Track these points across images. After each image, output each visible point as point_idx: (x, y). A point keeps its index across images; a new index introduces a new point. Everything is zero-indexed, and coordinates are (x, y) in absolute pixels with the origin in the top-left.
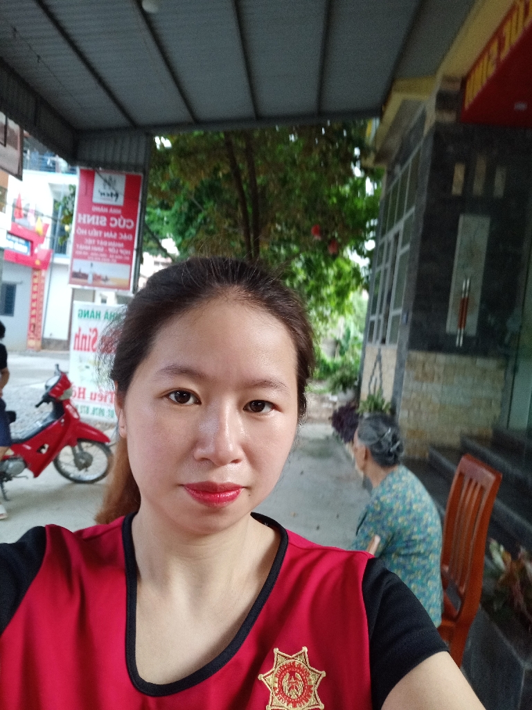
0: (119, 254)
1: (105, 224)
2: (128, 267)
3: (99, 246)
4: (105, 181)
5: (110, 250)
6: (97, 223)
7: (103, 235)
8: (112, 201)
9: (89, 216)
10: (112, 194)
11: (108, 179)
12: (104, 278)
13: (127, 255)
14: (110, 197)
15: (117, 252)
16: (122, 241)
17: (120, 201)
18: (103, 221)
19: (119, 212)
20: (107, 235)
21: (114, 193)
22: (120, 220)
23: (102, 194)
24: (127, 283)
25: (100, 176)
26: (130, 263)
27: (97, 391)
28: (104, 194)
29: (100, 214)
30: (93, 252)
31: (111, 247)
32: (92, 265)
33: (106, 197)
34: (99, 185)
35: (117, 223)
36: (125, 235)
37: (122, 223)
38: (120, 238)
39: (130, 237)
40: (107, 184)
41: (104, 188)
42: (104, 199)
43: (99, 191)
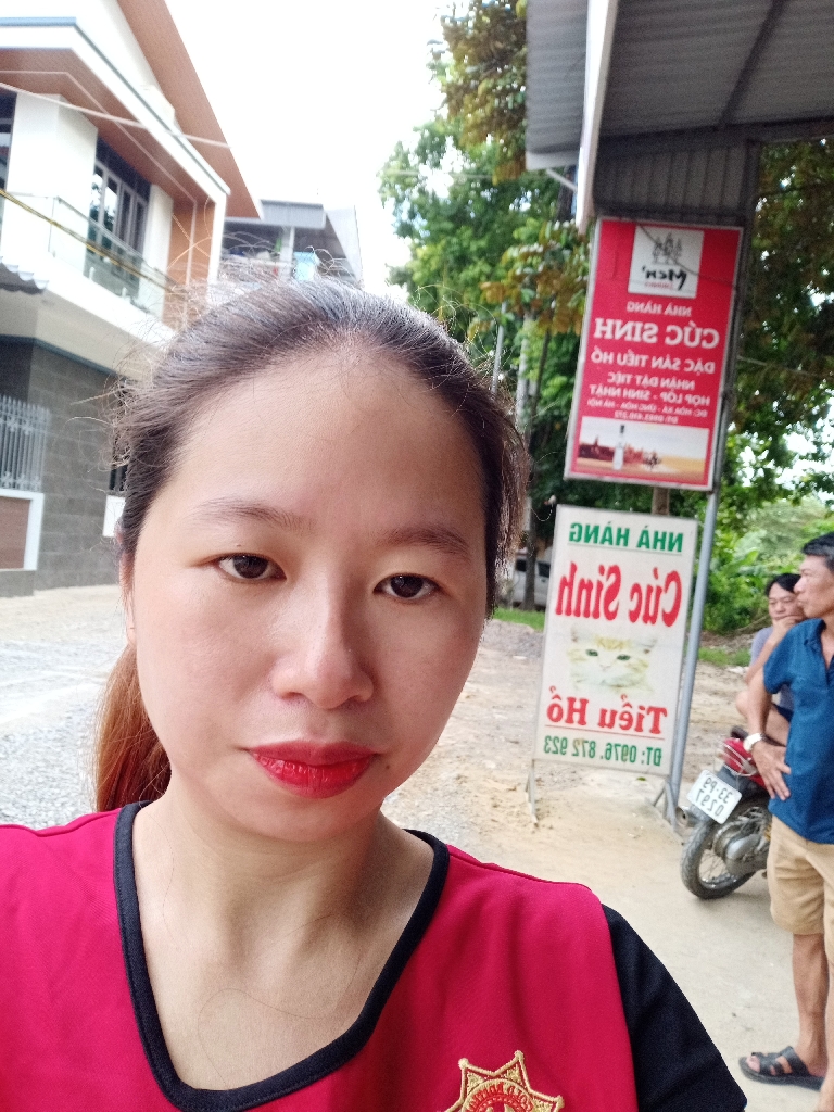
0: (685, 404)
2: (704, 433)
3: (640, 388)
4: (658, 245)
5: (665, 396)
6: (637, 338)
8: (671, 289)
9: (619, 323)
10: (671, 274)
11: (663, 240)
13: (702, 407)
14: (667, 281)
15: (680, 401)
16: (690, 376)
17: (690, 289)
18: (650, 333)
19: (686, 312)
20: (657, 363)
21: (677, 270)
22: (688, 330)
23: (648, 275)
24: (701, 469)
25: (648, 234)
26: (707, 423)
28: (654, 275)
29: (644, 318)
30: (627, 400)
31: (666, 390)
32: (623, 427)
33: (657, 281)
34: (643, 253)
35: (682, 336)
36: (699, 363)
37: (692, 338)
38: (687, 370)
39: (710, 368)
40: (662, 252)
41: (656, 262)
42: (654, 285)
43: (643, 269)
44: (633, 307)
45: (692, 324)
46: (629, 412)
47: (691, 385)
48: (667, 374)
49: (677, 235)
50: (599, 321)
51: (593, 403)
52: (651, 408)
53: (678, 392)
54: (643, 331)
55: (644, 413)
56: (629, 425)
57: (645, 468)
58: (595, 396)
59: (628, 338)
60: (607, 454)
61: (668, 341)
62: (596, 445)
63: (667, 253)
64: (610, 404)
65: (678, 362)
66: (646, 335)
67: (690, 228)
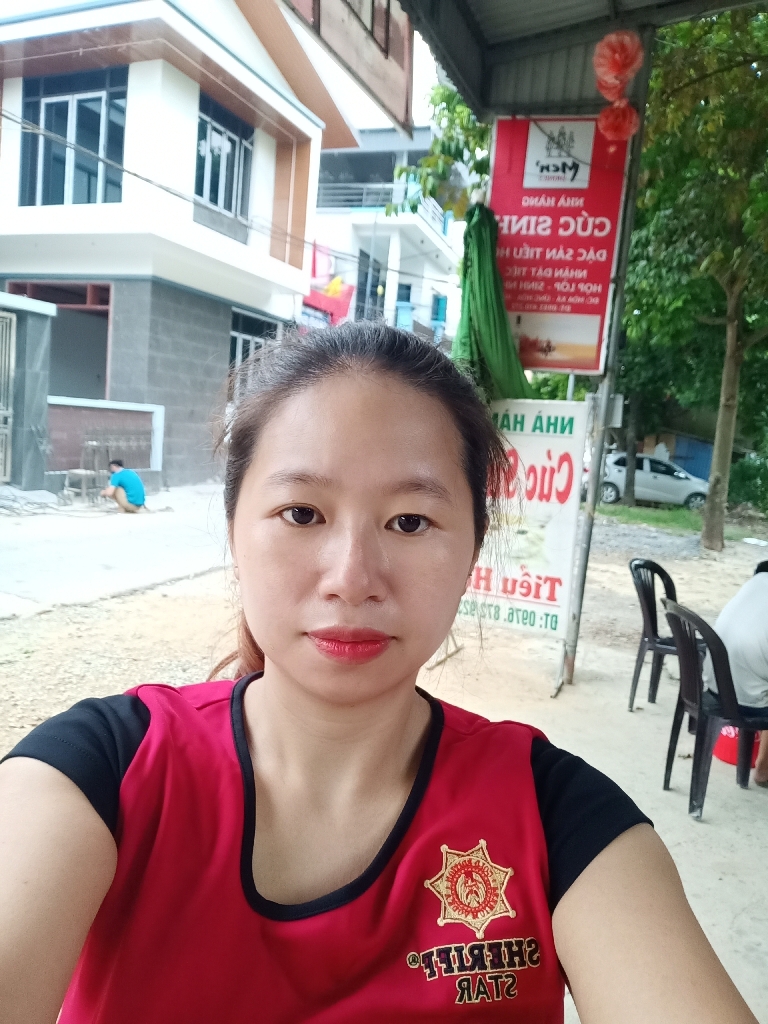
0: (578, 293)
1: (548, 232)
2: (597, 319)
3: (535, 279)
4: (551, 139)
5: (559, 286)
6: (532, 232)
7: (543, 254)
8: (565, 182)
9: (514, 218)
10: (564, 165)
11: (556, 134)
12: (545, 345)
13: (594, 295)
14: (560, 173)
15: (573, 290)
16: (583, 265)
17: (582, 180)
18: (543, 226)
20: (551, 254)
21: (569, 162)
22: (580, 220)
23: (542, 171)
24: (593, 354)
25: (541, 130)
26: (600, 310)
27: (518, 575)
28: (548, 168)
29: (539, 212)
30: (523, 292)
31: (560, 280)
32: (518, 320)
33: (551, 174)
34: (537, 150)
35: (574, 226)
36: (592, 252)
37: (584, 228)
38: (580, 259)
39: (602, 255)
40: (555, 146)
41: (549, 156)
42: (548, 178)
43: (537, 164)
44: (528, 202)
45: (585, 213)
46: (524, 303)
47: (582, 274)
48: (560, 264)
52: (545, 298)
53: (571, 281)
54: (537, 224)
55: (539, 304)
56: (525, 316)
57: (540, 356)
59: (524, 232)
61: (561, 232)
63: (559, 146)
65: (571, 252)
66: (540, 228)
67: (581, 119)
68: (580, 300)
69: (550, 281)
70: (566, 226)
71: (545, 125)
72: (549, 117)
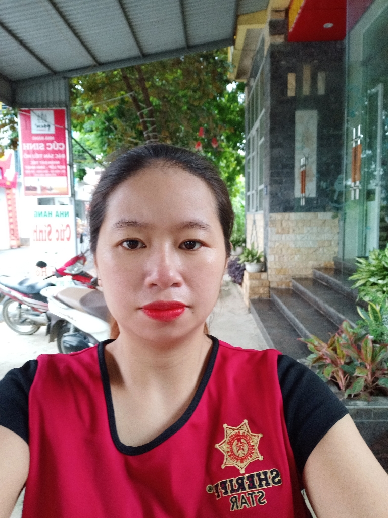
0: (57, 169)
1: (43, 149)
2: (64, 178)
3: (42, 165)
4: (39, 116)
8: (46, 131)
9: (31, 144)
10: (45, 126)
11: (40, 114)
12: (49, 188)
13: (63, 170)
14: (44, 128)
16: (57, 160)
17: (52, 130)
19: (52, 138)
20: (47, 156)
21: (47, 124)
22: (54, 144)
23: (38, 126)
24: (66, 190)
25: (34, 113)
26: (66, 175)
29: (39, 142)
30: (38, 170)
31: (51, 165)
32: (39, 180)
33: (41, 128)
34: (35, 121)
35: (52, 146)
36: (60, 155)
37: (56, 147)
38: (56, 157)
39: (63, 156)
40: (40, 119)
41: (39, 122)
42: (40, 130)
43: (36, 125)
44: (35, 138)
45: (55, 142)
46: (40, 174)
47: (58, 163)
48: (49, 160)
49: (45, 112)
50: (24, 144)
51: (28, 172)
52: (47, 171)
53: (55, 165)
54: (39, 146)
55: (44, 174)
56: (40, 178)
57: (48, 192)
58: (28, 170)
59: (35, 149)
60: (35, 189)
61: (48, 149)
62: (31, 186)
63: (42, 119)
64: (33, 172)
65: (52, 155)
66: (41, 147)
67: (48, 110)
68: (58, 172)
69: (47, 166)
70: (49, 146)
71: (35, 111)
72: (37, 108)
